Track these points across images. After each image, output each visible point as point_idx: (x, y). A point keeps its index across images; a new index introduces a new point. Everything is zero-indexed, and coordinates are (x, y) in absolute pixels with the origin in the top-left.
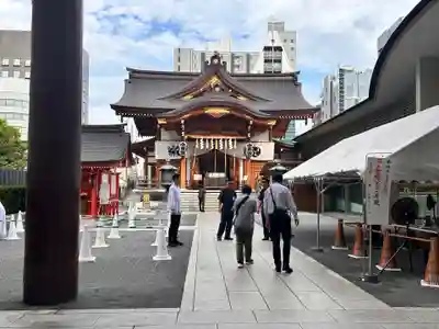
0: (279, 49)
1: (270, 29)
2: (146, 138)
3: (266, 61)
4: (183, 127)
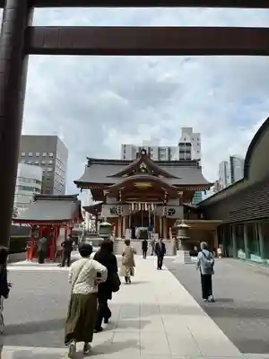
0: (189, 144)
1: (183, 132)
2: (98, 202)
3: (180, 152)
4: (120, 195)
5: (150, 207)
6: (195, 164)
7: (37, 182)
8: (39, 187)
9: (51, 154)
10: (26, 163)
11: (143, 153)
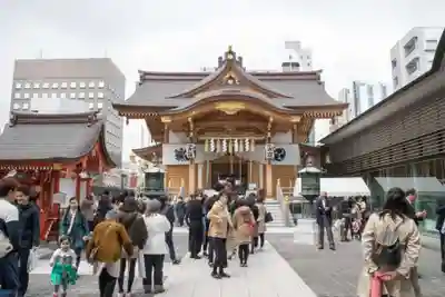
0: (297, 65)
1: (287, 47)
4: (192, 126)
5: (243, 146)
6: (315, 77)
9: (102, 84)
11: (230, 57)
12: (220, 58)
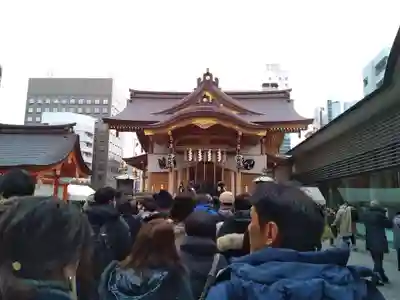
1: (268, 69)
4: (171, 138)
5: (215, 156)
6: (285, 95)
7: (89, 134)
8: (91, 141)
9: (105, 102)
10: (76, 112)
11: (208, 78)
12: (199, 79)
